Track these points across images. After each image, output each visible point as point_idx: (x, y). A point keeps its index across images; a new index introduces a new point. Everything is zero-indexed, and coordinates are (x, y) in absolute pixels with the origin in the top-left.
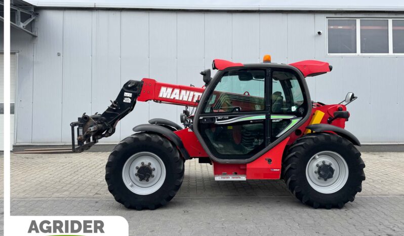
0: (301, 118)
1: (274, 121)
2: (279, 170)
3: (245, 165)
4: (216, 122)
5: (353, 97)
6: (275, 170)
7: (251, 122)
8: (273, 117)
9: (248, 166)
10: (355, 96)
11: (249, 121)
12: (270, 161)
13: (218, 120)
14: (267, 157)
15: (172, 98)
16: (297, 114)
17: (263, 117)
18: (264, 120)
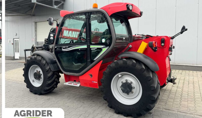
0: (108, 47)
1: (92, 49)
2: (97, 82)
3: (78, 77)
4: (63, 50)
5: (184, 29)
6: (94, 82)
7: (80, 50)
8: (91, 47)
9: (80, 78)
10: (186, 28)
11: (78, 49)
12: (91, 75)
13: (64, 48)
14: (89, 73)
15: (69, 36)
16: (106, 44)
17: (85, 47)
18: (86, 48)
